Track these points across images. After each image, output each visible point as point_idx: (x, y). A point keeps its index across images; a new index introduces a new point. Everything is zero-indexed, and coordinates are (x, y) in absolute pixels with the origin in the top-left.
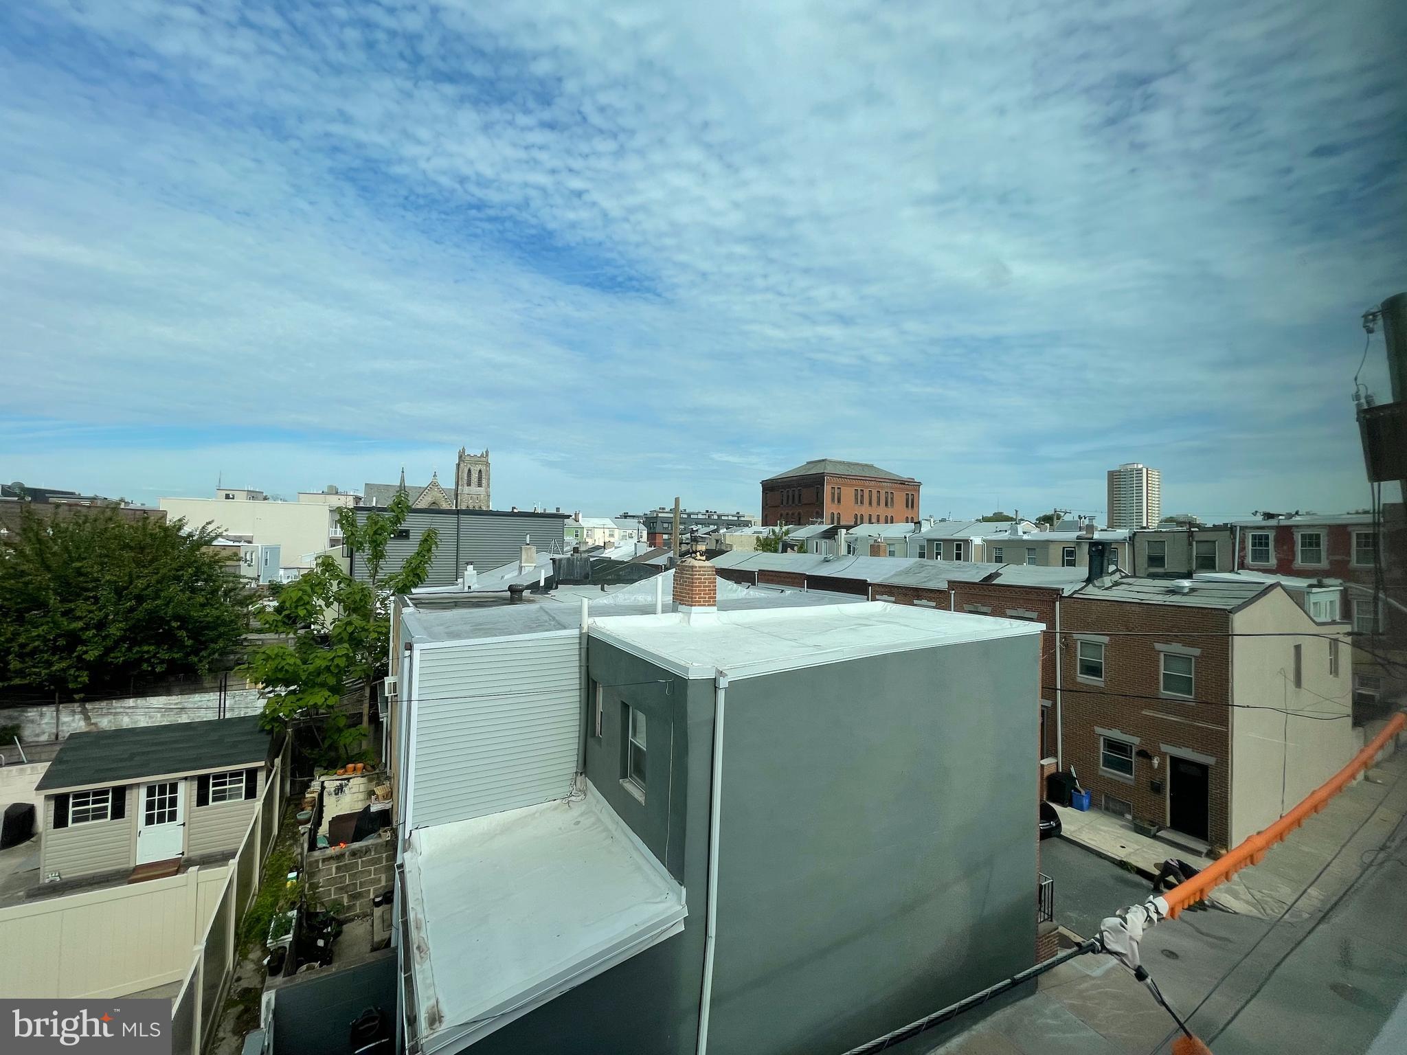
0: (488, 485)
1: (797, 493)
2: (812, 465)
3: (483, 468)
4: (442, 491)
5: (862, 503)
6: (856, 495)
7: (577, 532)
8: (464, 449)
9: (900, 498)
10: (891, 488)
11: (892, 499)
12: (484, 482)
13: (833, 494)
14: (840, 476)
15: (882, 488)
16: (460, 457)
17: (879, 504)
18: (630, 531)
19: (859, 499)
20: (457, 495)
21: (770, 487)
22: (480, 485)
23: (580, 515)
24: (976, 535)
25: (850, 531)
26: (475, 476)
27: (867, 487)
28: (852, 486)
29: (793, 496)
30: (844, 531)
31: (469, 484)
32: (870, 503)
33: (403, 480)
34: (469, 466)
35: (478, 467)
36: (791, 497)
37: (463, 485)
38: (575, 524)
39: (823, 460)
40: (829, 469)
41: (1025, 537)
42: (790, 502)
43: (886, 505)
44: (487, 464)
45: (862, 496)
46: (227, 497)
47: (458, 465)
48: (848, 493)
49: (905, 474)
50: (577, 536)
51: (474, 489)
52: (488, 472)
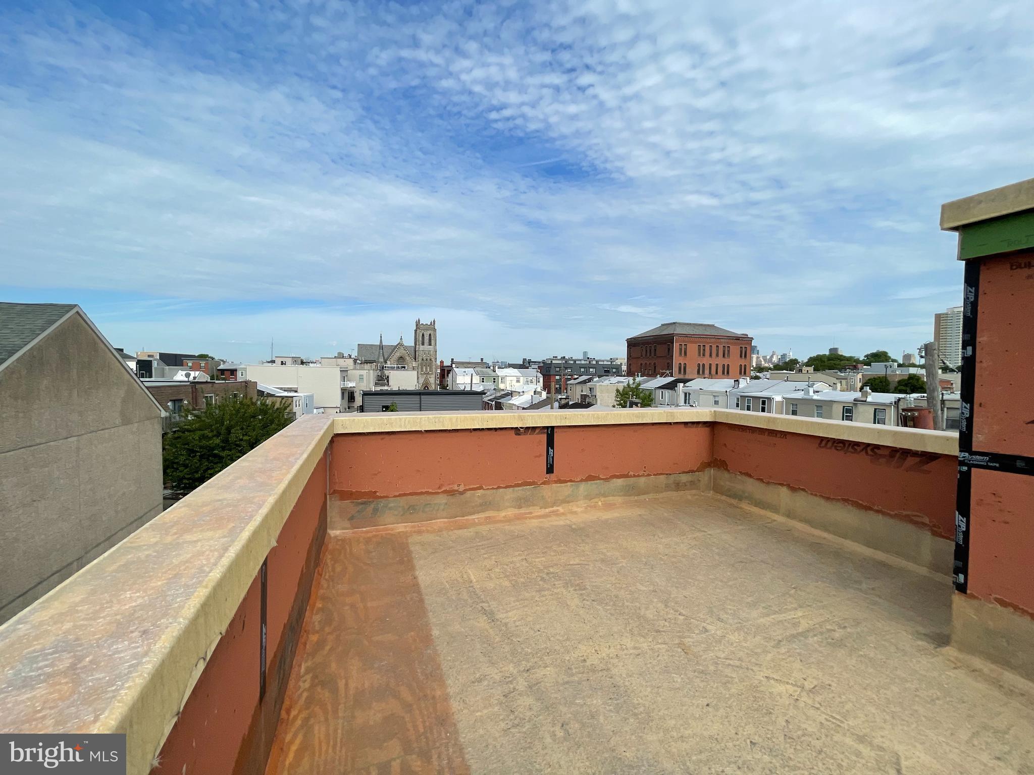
0: (436, 344)
1: (653, 348)
2: (665, 327)
3: (432, 332)
4: (406, 348)
5: (704, 355)
6: (699, 350)
7: (494, 379)
8: (419, 320)
9: (735, 350)
10: (728, 343)
11: (729, 351)
12: (433, 342)
13: (681, 350)
14: (686, 336)
15: (721, 343)
16: (417, 325)
17: (717, 355)
18: (531, 378)
19: (701, 352)
20: (415, 351)
21: (633, 344)
22: (430, 344)
23: (497, 367)
24: (778, 393)
25: (687, 384)
26: (427, 338)
27: (708, 343)
28: (695, 342)
29: (650, 350)
30: (682, 385)
31: (423, 344)
32: (711, 355)
33: (381, 340)
34: (423, 331)
35: (429, 332)
36: (648, 351)
37: (419, 345)
38: (493, 374)
39: (674, 323)
40: (679, 331)
41: (816, 397)
42: (648, 354)
43: (724, 356)
44: (435, 330)
45: (704, 350)
46: (282, 363)
47: (416, 331)
48: (692, 349)
49: (739, 331)
50: (494, 382)
51: (426, 347)
52: (435, 335)
